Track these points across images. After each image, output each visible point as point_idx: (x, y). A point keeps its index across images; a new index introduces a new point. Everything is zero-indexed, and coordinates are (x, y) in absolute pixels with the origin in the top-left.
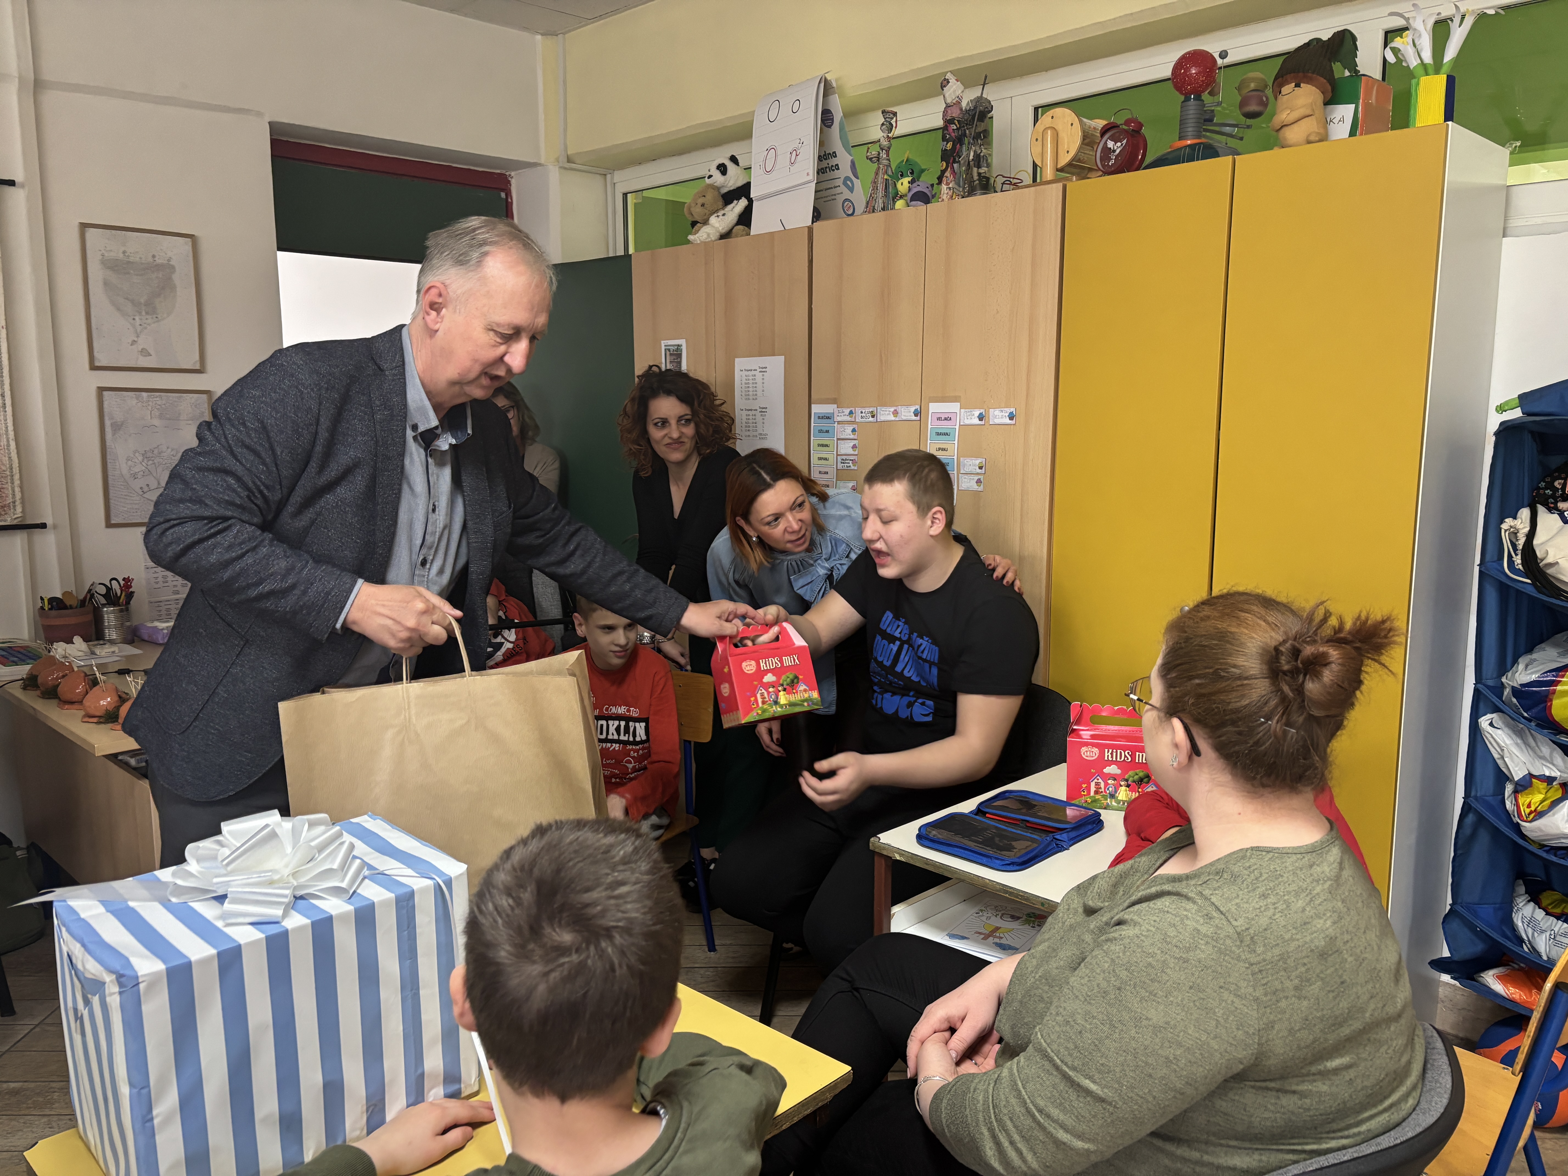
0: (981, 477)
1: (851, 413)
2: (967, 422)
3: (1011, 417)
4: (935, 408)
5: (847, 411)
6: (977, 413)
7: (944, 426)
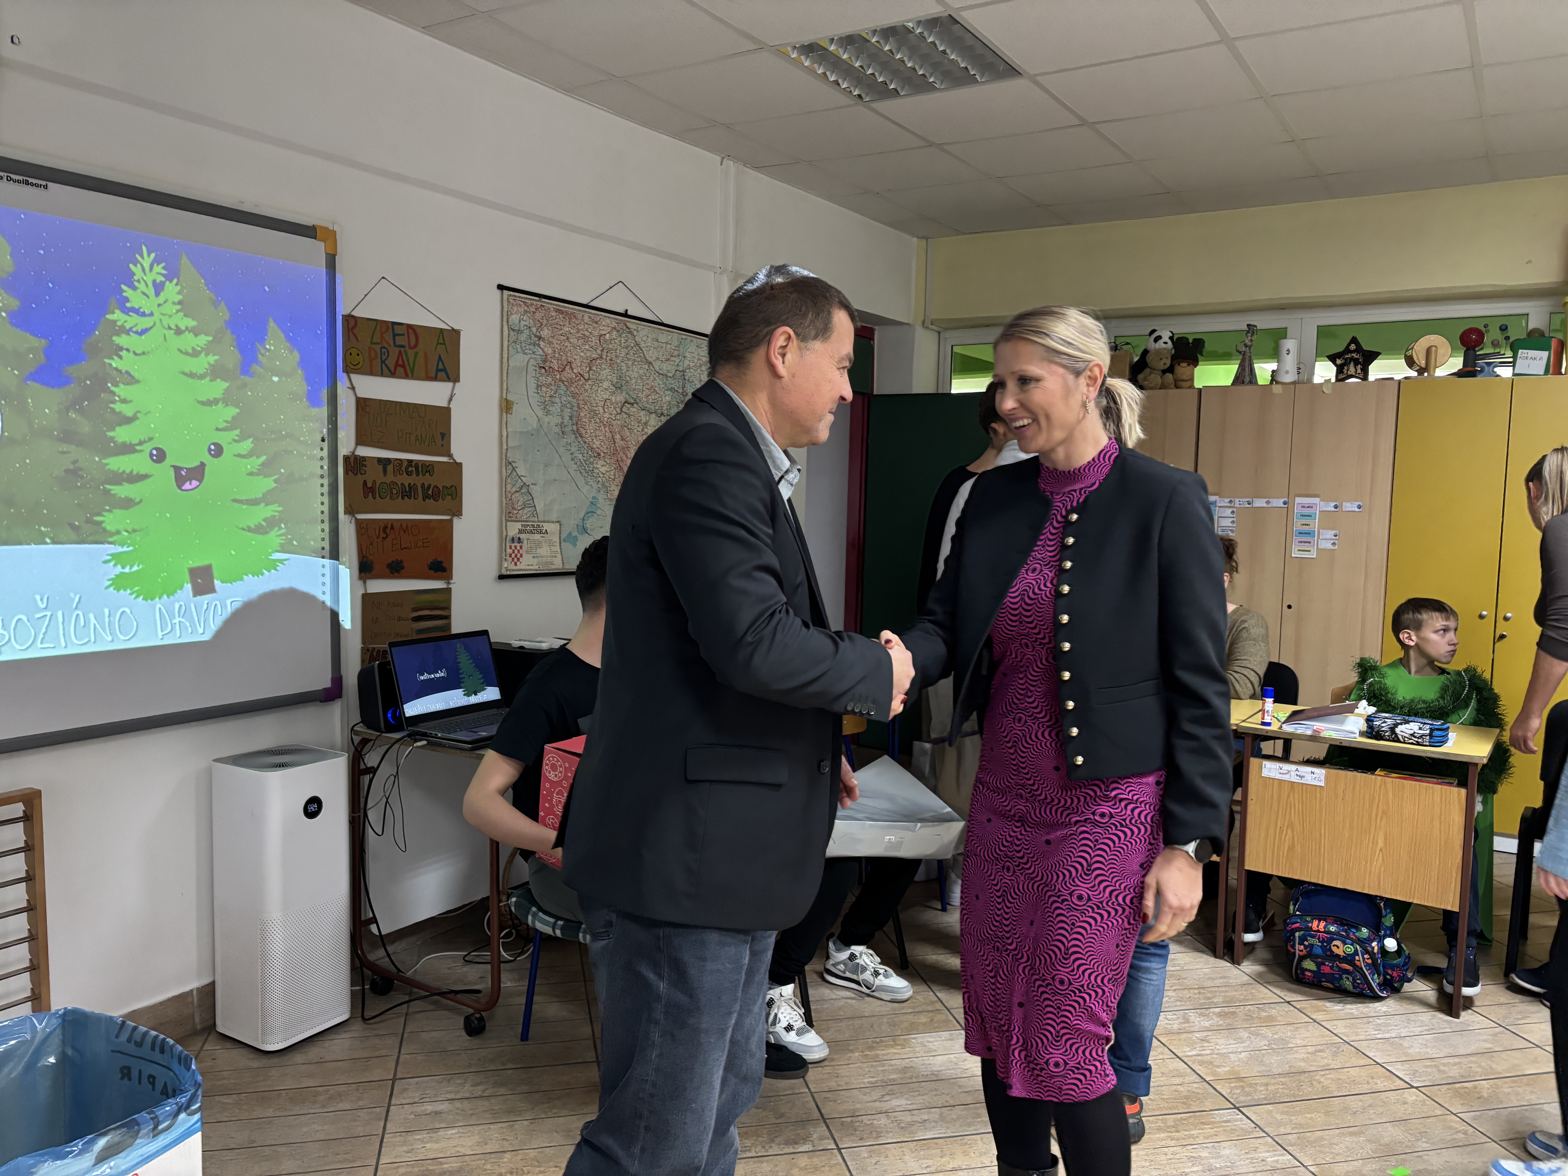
0: (1336, 542)
1: (1231, 502)
2: (1324, 509)
3: (1359, 507)
4: (1298, 500)
5: (1228, 500)
6: (1333, 504)
7: (1306, 511)
